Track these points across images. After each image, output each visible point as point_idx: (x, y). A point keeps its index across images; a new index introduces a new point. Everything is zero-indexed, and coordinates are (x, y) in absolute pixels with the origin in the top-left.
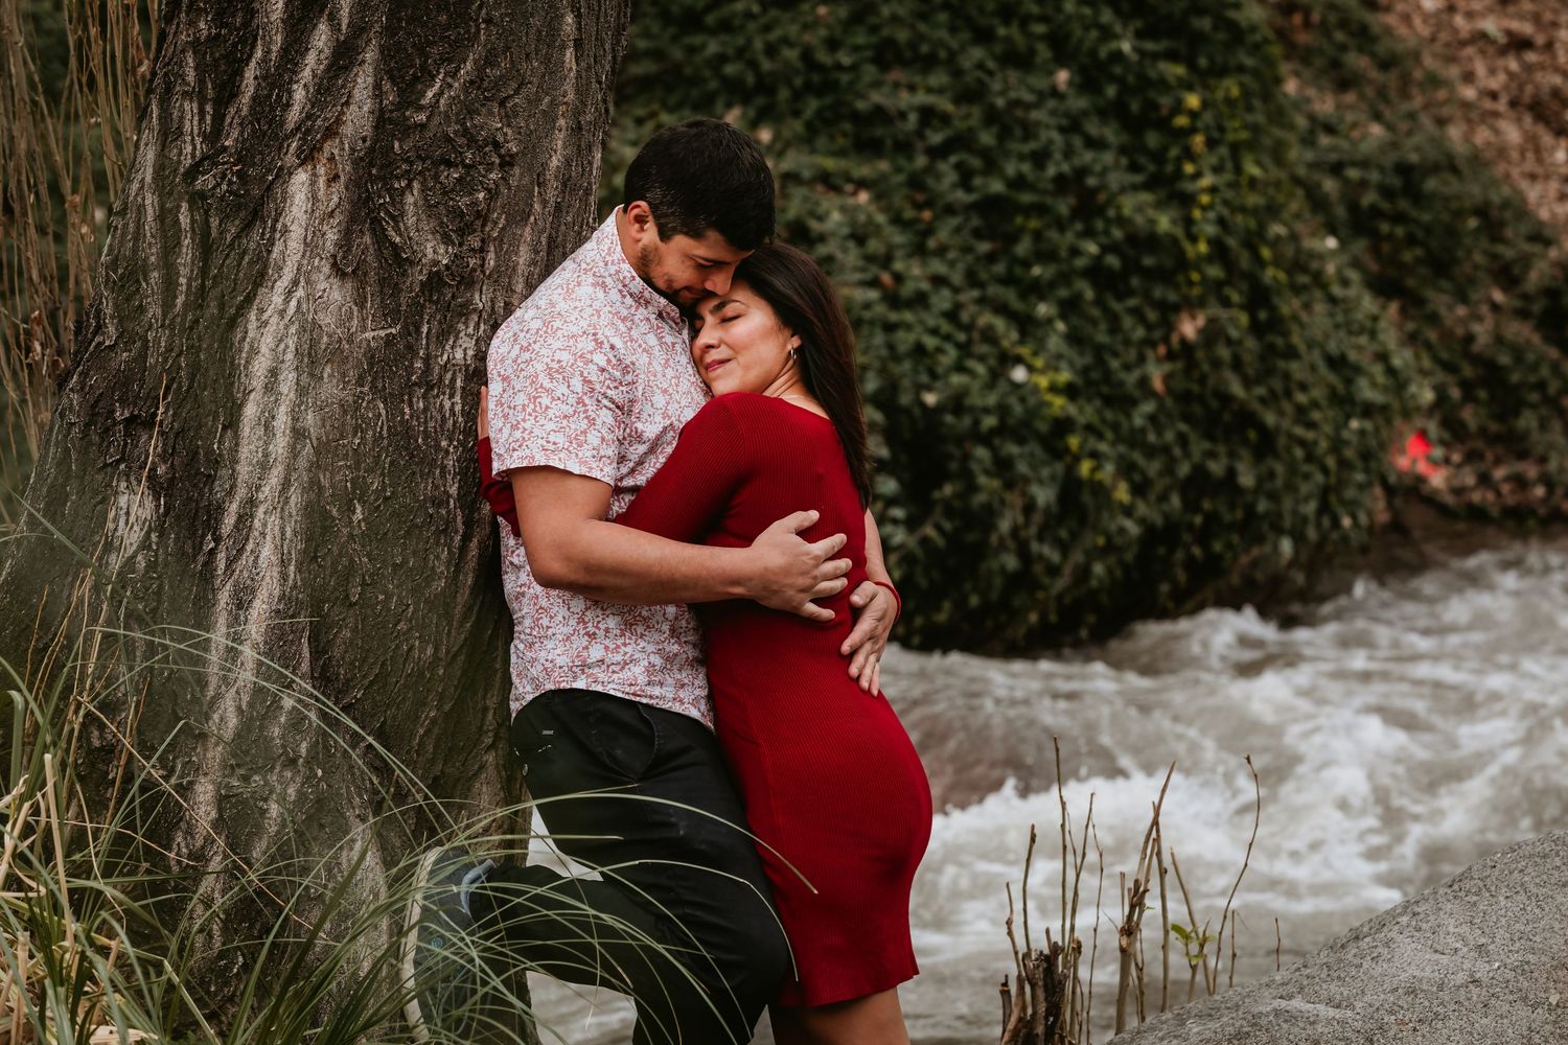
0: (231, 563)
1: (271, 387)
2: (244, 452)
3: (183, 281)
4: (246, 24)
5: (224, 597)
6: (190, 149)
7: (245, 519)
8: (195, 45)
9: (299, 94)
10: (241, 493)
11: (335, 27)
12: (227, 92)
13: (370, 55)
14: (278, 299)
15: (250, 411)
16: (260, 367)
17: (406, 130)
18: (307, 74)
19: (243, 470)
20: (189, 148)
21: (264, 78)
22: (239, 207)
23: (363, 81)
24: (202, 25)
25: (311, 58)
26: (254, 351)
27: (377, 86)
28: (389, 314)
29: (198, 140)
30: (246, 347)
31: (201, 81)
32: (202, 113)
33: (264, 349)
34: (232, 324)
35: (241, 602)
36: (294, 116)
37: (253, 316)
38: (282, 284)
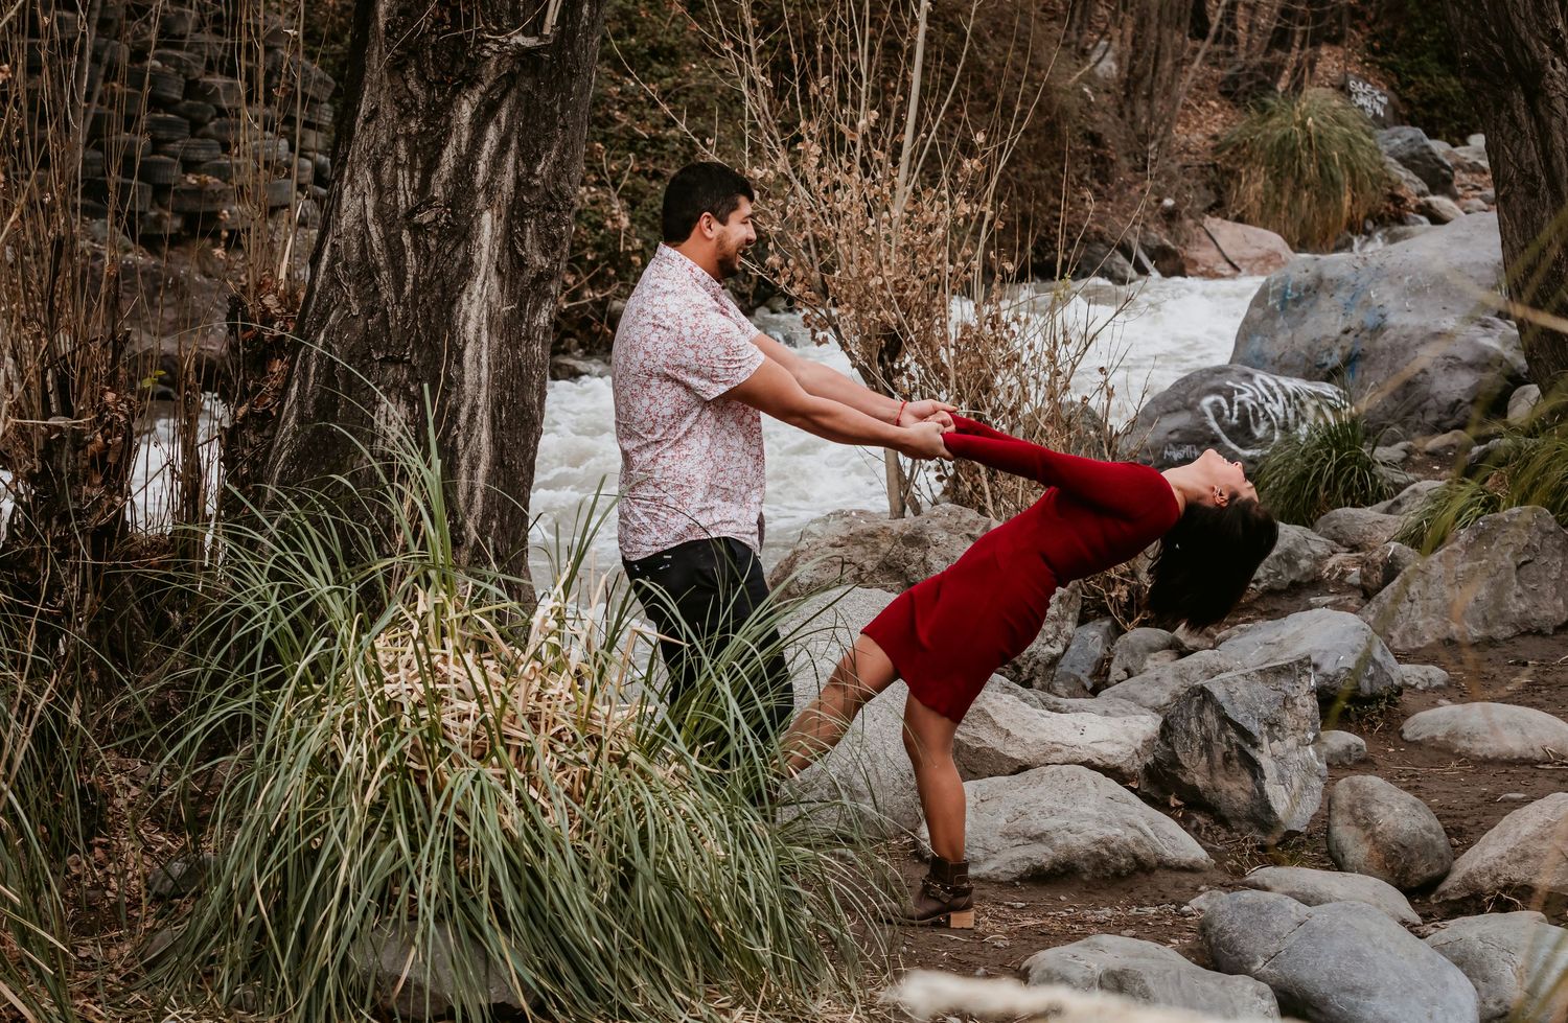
0: (467, 442)
1: (477, 340)
2: (467, 378)
3: (410, 276)
4: (447, 124)
5: (464, 462)
6: (404, 199)
7: (472, 416)
8: (408, 136)
9: (482, 167)
10: (469, 401)
11: (499, 128)
12: (432, 165)
13: (514, 145)
14: (478, 287)
15: (468, 353)
16: (471, 327)
17: (531, 189)
18: (485, 155)
19: (468, 388)
20: (402, 198)
21: (458, 157)
22: (455, 233)
23: (511, 159)
24: (412, 124)
25: (487, 146)
26: (467, 318)
27: (516, 163)
28: (512, 297)
29: (409, 194)
30: (462, 316)
31: (413, 159)
32: (412, 178)
33: (473, 317)
34: (453, 303)
35: (473, 467)
36: (479, 180)
37: (465, 297)
38: (480, 279)
